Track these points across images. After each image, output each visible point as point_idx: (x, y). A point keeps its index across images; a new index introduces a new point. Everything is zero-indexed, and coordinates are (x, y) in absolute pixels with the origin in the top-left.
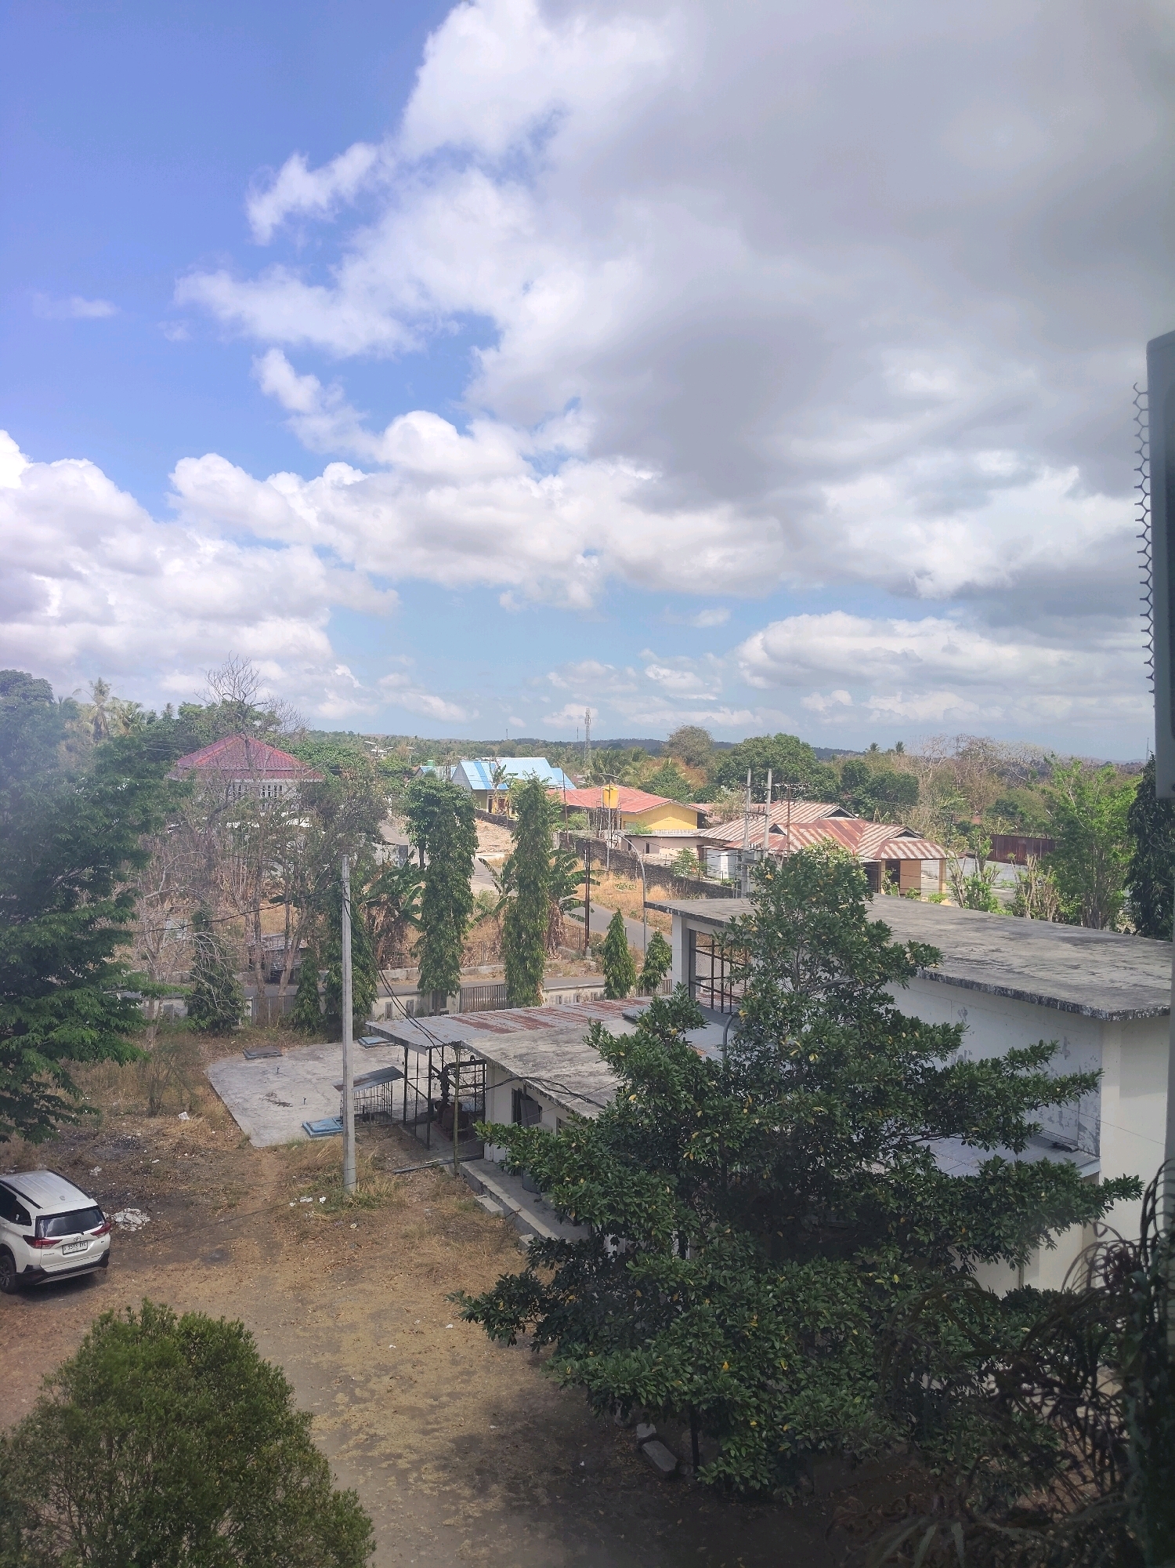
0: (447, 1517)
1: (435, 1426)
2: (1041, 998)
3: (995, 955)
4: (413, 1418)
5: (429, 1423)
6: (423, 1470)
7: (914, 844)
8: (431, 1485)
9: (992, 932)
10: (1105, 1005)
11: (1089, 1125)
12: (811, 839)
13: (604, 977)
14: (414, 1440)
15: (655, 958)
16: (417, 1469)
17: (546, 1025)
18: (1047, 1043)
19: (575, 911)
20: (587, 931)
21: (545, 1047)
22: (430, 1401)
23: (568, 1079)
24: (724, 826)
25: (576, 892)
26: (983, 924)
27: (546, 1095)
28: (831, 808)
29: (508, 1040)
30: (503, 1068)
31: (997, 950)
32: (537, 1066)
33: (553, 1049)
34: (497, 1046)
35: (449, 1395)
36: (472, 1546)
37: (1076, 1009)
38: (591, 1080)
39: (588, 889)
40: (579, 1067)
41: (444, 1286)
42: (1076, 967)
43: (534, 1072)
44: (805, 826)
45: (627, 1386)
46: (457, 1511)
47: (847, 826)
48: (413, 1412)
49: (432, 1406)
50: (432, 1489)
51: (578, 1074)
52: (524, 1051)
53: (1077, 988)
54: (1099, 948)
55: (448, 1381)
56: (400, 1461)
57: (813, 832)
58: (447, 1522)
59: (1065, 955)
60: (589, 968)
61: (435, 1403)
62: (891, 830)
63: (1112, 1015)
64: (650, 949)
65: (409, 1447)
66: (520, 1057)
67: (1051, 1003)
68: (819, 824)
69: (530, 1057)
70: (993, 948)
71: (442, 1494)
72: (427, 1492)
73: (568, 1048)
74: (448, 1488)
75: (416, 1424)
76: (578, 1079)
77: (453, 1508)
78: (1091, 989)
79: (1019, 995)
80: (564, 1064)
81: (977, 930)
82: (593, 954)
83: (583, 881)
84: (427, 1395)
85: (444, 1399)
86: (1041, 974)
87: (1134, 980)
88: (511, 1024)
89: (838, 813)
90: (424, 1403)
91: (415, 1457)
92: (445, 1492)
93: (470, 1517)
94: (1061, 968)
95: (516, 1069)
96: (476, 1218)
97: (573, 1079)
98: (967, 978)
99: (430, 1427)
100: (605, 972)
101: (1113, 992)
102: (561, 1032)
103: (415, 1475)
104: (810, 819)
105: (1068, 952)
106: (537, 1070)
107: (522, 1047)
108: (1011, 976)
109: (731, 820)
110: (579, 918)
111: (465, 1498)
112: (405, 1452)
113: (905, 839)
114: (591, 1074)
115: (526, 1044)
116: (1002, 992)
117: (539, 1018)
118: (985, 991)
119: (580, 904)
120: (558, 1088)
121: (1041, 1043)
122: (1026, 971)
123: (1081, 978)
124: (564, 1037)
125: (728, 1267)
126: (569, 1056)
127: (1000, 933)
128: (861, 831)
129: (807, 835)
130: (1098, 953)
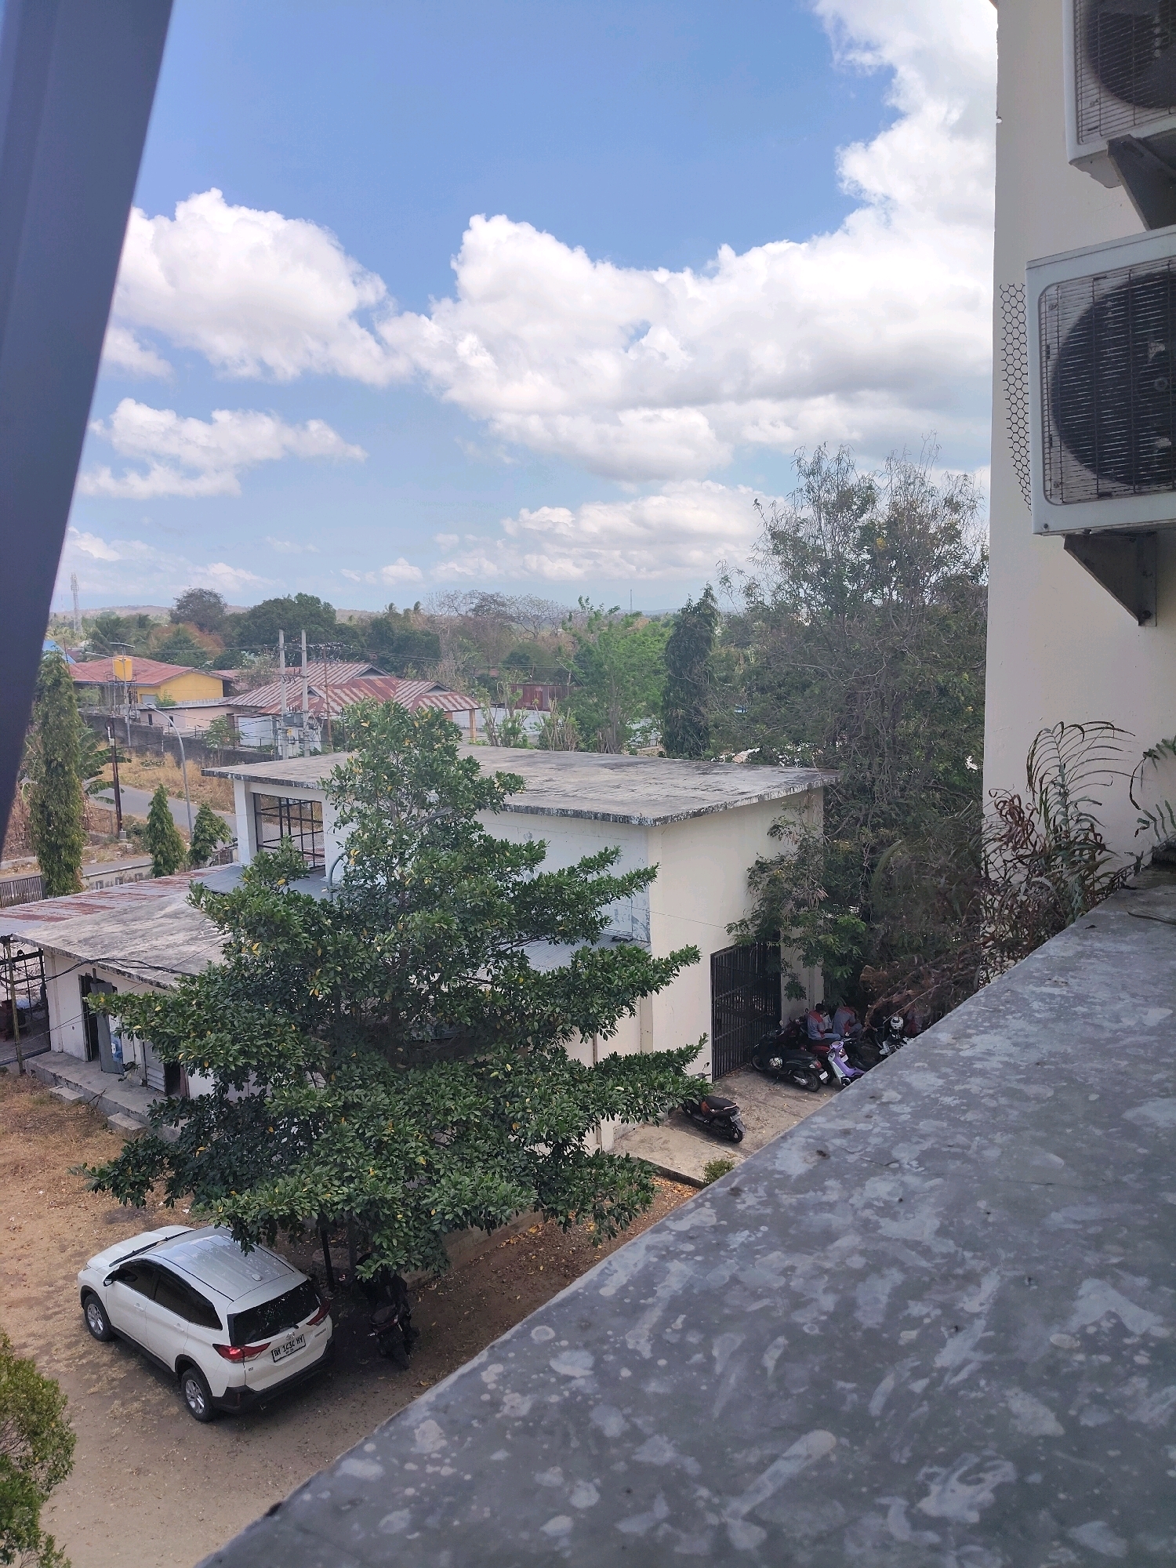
0: (90, 1387)
1: (57, 1310)
2: (596, 814)
3: (550, 784)
4: (31, 1307)
5: (48, 1309)
6: (53, 1352)
7: (445, 697)
8: (65, 1362)
9: (541, 765)
10: (651, 814)
11: (641, 918)
12: (347, 699)
13: (151, 856)
14: (36, 1327)
15: (203, 831)
16: (47, 1352)
17: (103, 907)
18: (611, 848)
19: (101, 793)
20: (119, 813)
21: (111, 929)
22: (46, 1288)
23: (145, 955)
24: (254, 693)
25: (101, 773)
26: (532, 760)
27: (124, 973)
28: (364, 667)
29: (67, 927)
30: (68, 955)
31: (550, 780)
32: (107, 947)
33: (121, 929)
34: (57, 933)
35: (65, 1278)
36: (123, 1404)
37: (626, 820)
38: (170, 952)
39: (116, 769)
40: (154, 942)
41: (34, 1180)
42: (618, 787)
43: (104, 953)
44: (340, 687)
45: (285, 1208)
46: (99, 1379)
47: (379, 684)
48: (30, 1302)
49: (48, 1292)
50: (67, 1366)
51: (155, 948)
52: (88, 935)
53: (622, 803)
54: (631, 769)
55: (59, 1266)
56: (26, 1350)
57: (348, 692)
58: (92, 1390)
59: (606, 778)
60: (125, 852)
61: (51, 1289)
62: (423, 686)
63: (655, 821)
64: (198, 822)
65: (32, 1335)
66: (86, 941)
67: (605, 817)
68: (353, 683)
69: (97, 940)
70: (546, 778)
71: (80, 1368)
72: (63, 1369)
73: (137, 926)
74: (84, 1361)
75: (37, 1311)
76: (155, 953)
77: (95, 1377)
78: (635, 802)
79: (578, 814)
80: (136, 941)
81: (528, 765)
82: (128, 837)
83: (109, 760)
84: (39, 1284)
85: (61, 1283)
86: (591, 795)
87: (664, 792)
88: (63, 912)
89: (371, 671)
90: (36, 1292)
91: (42, 1342)
92: (82, 1365)
93: (114, 1380)
94: (606, 789)
95: (85, 953)
96: (55, 1108)
97: (150, 954)
98: (532, 805)
99: (50, 1312)
100: (152, 852)
101: (654, 803)
102: (125, 912)
103: (46, 1358)
104: (344, 680)
105: (607, 775)
106: (109, 951)
107: (87, 931)
108: (567, 799)
109: (260, 685)
110: (108, 801)
111: (104, 1365)
112: (30, 1341)
113: (438, 693)
114: (168, 946)
115: (89, 928)
116: (563, 813)
117: (91, 902)
118: (549, 814)
119: (109, 785)
120: (136, 964)
121: (606, 850)
122: (579, 794)
123: (623, 795)
124: (130, 916)
125: (360, 1087)
126: (140, 933)
127: (549, 766)
128: (394, 688)
129: (343, 695)
130: (631, 774)
